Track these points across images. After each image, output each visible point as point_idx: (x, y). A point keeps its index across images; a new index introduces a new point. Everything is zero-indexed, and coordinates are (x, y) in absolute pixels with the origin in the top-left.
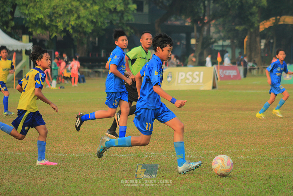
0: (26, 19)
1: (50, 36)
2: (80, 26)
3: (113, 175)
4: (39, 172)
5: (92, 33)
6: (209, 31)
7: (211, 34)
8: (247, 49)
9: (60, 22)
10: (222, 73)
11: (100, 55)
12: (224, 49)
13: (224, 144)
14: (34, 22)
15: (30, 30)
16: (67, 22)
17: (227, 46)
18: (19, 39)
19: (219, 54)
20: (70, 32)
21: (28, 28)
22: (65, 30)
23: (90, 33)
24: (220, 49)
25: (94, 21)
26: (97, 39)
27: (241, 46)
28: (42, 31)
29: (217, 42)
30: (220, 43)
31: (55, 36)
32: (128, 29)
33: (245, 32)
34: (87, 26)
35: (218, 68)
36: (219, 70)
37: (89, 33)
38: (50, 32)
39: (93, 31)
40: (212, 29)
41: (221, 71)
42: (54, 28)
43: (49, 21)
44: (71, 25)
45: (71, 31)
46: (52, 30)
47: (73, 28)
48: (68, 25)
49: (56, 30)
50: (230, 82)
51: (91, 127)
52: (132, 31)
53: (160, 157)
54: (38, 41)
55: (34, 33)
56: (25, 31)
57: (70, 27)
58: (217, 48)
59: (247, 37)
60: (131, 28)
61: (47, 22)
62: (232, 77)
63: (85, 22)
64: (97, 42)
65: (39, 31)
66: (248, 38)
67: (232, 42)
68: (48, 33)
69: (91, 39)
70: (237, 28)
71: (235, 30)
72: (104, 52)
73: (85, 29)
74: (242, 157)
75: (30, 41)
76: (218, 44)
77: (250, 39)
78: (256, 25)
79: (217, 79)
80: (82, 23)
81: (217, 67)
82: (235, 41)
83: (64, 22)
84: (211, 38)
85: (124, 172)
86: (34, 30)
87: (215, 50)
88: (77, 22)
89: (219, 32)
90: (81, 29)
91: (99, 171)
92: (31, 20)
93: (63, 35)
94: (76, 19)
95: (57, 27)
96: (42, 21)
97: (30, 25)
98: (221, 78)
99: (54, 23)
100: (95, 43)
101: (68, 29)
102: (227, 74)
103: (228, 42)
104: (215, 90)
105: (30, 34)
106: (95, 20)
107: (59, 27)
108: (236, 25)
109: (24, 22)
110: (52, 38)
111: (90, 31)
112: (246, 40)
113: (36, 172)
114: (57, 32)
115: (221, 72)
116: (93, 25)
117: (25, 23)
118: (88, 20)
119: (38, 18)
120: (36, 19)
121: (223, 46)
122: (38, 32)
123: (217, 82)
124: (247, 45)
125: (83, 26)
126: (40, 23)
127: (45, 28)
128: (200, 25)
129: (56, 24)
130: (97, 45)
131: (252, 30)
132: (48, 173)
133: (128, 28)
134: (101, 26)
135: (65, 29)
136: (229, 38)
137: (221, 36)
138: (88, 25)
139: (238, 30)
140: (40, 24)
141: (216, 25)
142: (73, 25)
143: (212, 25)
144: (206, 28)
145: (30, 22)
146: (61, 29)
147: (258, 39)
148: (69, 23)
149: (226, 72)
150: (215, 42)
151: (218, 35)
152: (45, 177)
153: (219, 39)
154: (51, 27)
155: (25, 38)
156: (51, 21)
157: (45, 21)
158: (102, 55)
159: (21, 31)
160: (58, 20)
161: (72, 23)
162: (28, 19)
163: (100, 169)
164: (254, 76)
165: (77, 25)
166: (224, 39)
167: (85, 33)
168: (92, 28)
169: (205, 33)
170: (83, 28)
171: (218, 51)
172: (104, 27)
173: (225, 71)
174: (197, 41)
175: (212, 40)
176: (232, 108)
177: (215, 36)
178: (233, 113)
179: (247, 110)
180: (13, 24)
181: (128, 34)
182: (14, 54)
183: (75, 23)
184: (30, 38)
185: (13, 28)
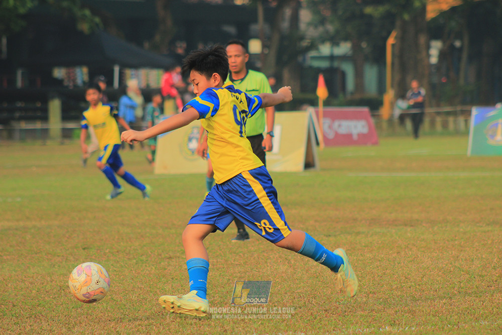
6: (295, 19)
7: (302, 26)
8: (393, 64)
10: (330, 127)
11: (12, 82)
12: (336, 64)
17: (343, 58)
19: (321, 80)
24: (324, 64)
27: (378, 58)
29: (317, 49)
30: (326, 49)
32: (85, 16)
33: (389, 21)
35: (321, 114)
36: (322, 120)
40: (305, 16)
41: (326, 122)
50: (351, 151)
52: (97, 20)
58: (316, 64)
59: (394, 34)
62: (355, 137)
64: (5, 50)
66: (396, 38)
67: (356, 48)
70: (368, 10)
71: (364, 16)
72: (23, 74)
76: (319, 52)
77: (402, 38)
78: (417, 4)
79: (318, 144)
81: (317, 113)
82: (364, 45)
84: (302, 38)
87: (311, 68)
89: (322, 22)
98: (327, 142)
102: (343, 131)
103: (344, 48)
104: (310, 173)
108: (366, 4)
112: (391, 41)
115: (326, 127)
121: (332, 58)
123: (316, 150)
124: (393, 54)
128: (273, 5)
130: (4, 55)
131: (406, 17)
133: (87, 12)
134: (16, 8)
136: (346, 39)
137: (327, 32)
139: (370, 17)
141: (313, 5)
144: (288, 12)
147: (422, 39)
149: (340, 126)
150: (313, 46)
151: (321, 29)
153: (323, 41)
158: (19, 84)
166: (334, 40)
169: (285, 25)
171: (319, 71)
172: (22, 11)
173: (336, 123)
174: (264, 46)
175: (305, 43)
176: (355, 220)
177: (312, 33)
178: (358, 233)
179: (394, 223)
181: (85, 27)
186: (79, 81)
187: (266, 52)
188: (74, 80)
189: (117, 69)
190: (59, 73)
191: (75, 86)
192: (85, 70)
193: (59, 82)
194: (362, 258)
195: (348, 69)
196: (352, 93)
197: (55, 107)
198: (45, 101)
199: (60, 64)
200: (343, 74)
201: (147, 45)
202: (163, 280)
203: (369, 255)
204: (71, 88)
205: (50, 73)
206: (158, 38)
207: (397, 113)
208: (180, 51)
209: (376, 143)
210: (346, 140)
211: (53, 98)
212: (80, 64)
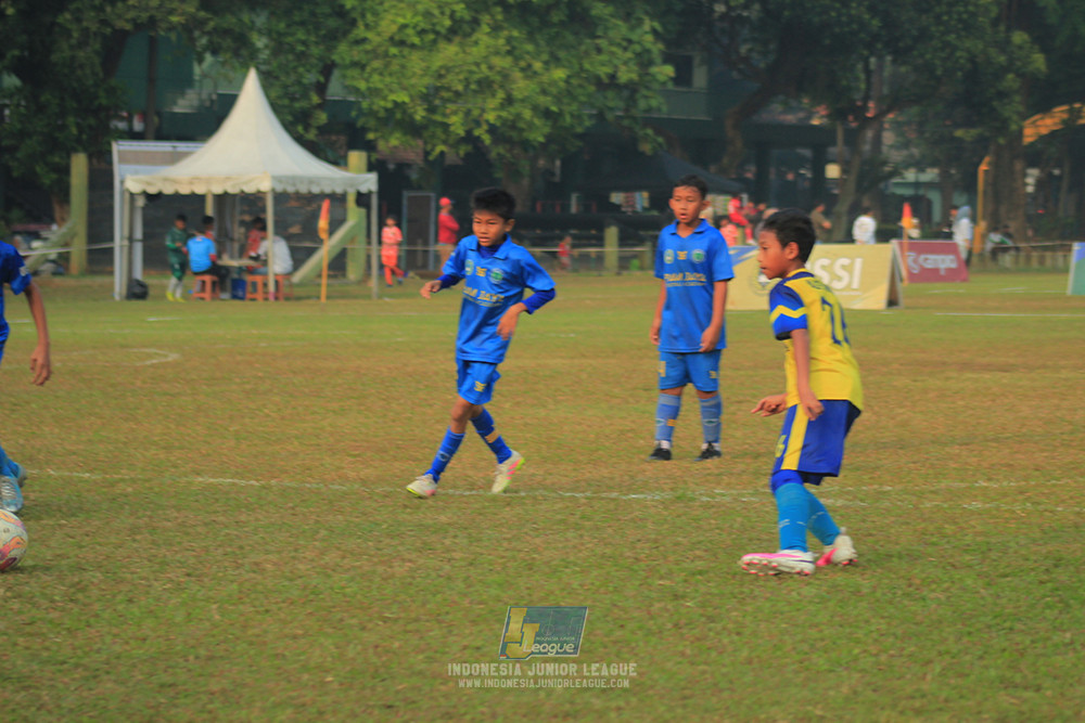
0: (359, 102)
1: (427, 153)
2: (513, 126)
3: (608, 551)
4: (396, 541)
5: (544, 146)
6: (877, 141)
7: (885, 149)
8: (985, 192)
9: (455, 113)
10: (915, 261)
11: (566, 207)
12: (921, 192)
13: (924, 466)
14: (382, 114)
15: (371, 136)
16: (476, 113)
17: (930, 185)
18: (338, 161)
19: (907, 209)
20: (482, 142)
21: (364, 130)
22: (469, 138)
23: (541, 143)
24: (908, 192)
25: (553, 112)
26: (558, 163)
27: (969, 186)
28: (404, 139)
29: (901, 175)
30: (911, 175)
31: (442, 153)
32: (647, 135)
33: (982, 146)
34: (531, 125)
35: (906, 246)
36: (907, 254)
37: (536, 144)
38: (426, 143)
39: (550, 139)
40: (889, 137)
41: (912, 255)
42: (439, 132)
43: (425, 109)
44: (487, 121)
45: (487, 139)
46: (433, 136)
47: (492, 130)
48: (478, 123)
49: (443, 137)
50: (937, 288)
51: (542, 413)
52: (660, 140)
53: (743, 502)
54: (391, 167)
55: (381, 145)
56: (357, 140)
57: (485, 127)
58: (900, 191)
59: (987, 159)
60: (658, 132)
61: (420, 114)
62: (942, 273)
63: (527, 114)
64: (558, 171)
65: (397, 138)
66: (989, 163)
67: (944, 174)
68: (420, 143)
69: (541, 162)
70: (959, 133)
71: (954, 139)
72: (578, 197)
73: (525, 134)
74: (977, 505)
75: (371, 168)
76: (903, 178)
77: (996, 165)
78: (1014, 127)
79: (902, 280)
80: (519, 116)
81: (901, 245)
82: (953, 171)
83: (468, 113)
84: (885, 163)
85: (639, 545)
86: (383, 137)
87: (894, 195)
88: (504, 114)
89: (906, 145)
90: (514, 134)
91: (567, 540)
92: (375, 107)
93: (463, 150)
94: (502, 106)
95: (445, 126)
96: (404, 112)
97: (372, 123)
98: (912, 276)
99: (438, 118)
100: (553, 174)
101: (477, 133)
102: (929, 266)
103: (931, 175)
104: (894, 311)
105: (369, 147)
106: (554, 108)
107: (452, 128)
108: (957, 126)
109: (354, 114)
110: (431, 158)
111: (541, 139)
112: (983, 167)
113: (388, 541)
114: (445, 142)
115: (910, 260)
116: (549, 123)
117: (358, 116)
118: (535, 108)
119: (395, 103)
120: (390, 105)
121: (917, 185)
122: (392, 143)
123: (902, 287)
124: (986, 182)
125: (521, 125)
126: (398, 116)
127: (414, 129)
128: (854, 125)
129: (446, 120)
130: (557, 179)
131: (1001, 141)
132: (424, 543)
133: (650, 131)
134: (572, 126)
135: (469, 132)
136: (933, 165)
137: (912, 156)
138: (537, 121)
139: (960, 140)
140: (397, 119)
141: (897, 126)
142: (492, 121)
143: (886, 126)
144: (869, 134)
145: (372, 113)
146: (458, 134)
147: (1018, 165)
148: (481, 115)
149: (926, 259)
150: (895, 173)
151: (905, 153)
152: (414, 556)
153: (907, 166)
154: (432, 129)
155: (357, 158)
156: (432, 110)
157: (412, 110)
158: (574, 209)
159: (343, 139)
160: (451, 107)
161: (491, 117)
162: (365, 105)
163: (570, 535)
164: (1005, 271)
165: (505, 122)
166: (920, 166)
167: (525, 145)
168: (547, 130)
169: (867, 148)
170: (522, 130)
171: (903, 199)
172: (579, 130)
173: (922, 257)
174: (844, 171)
175: (887, 169)
176: (944, 363)
177: (896, 156)
178: (947, 379)
179: (987, 368)
180: (322, 118)
181: (646, 148)
182: (325, 205)
183: (499, 117)
184: (369, 158)
185: (322, 130)
186: (639, 208)
187: (845, 177)
188: (633, 206)
190: (617, 198)
191: (635, 212)
192: (645, 195)
193: (617, 207)
194: (952, 406)
195: (935, 197)
196: (939, 224)
197: (612, 233)
198: (601, 228)
199: (618, 189)
200: (929, 203)
201: (713, 168)
202: (734, 425)
203: (961, 403)
204: (630, 214)
205: (608, 197)
206: (725, 161)
207: (989, 246)
208: (749, 175)
209: (965, 280)
210: (931, 275)
211: (609, 225)
212: (640, 188)
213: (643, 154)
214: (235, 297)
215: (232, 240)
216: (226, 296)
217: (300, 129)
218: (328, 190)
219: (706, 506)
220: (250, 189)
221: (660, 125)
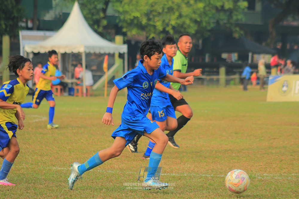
0: (120, 17)
1: (147, 37)
2: (182, 26)
9: (158, 21)
11: (204, 59)
14: (129, 21)
15: (124, 30)
16: (167, 21)
18: (111, 40)
20: (169, 33)
21: (122, 28)
22: (164, 31)
23: (193, 34)
25: (198, 21)
26: (200, 42)
28: (138, 32)
31: (153, 37)
32: (236, 31)
34: (189, 26)
37: (191, 34)
38: (147, 33)
39: (197, 32)
42: (152, 29)
43: (146, 20)
44: (171, 25)
45: (171, 32)
46: (150, 30)
47: (174, 28)
48: (167, 25)
49: (154, 31)
51: (194, 142)
52: (242, 32)
53: (275, 179)
54: (133, 43)
55: (129, 34)
56: (119, 31)
57: (171, 27)
60: (241, 29)
61: (144, 21)
63: (188, 21)
64: (200, 45)
65: (135, 31)
68: (145, 33)
69: (194, 42)
72: (209, 56)
73: (187, 30)
75: (125, 42)
80: (184, 23)
83: (164, 21)
86: (129, 30)
88: (178, 22)
90: (182, 30)
91: (203, 194)
92: (126, 19)
93: (162, 36)
94: (177, 18)
95: (155, 27)
96: (138, 20)
97: (125, 25)
99: (151, 23)
100: (198, 46)
101: (167, 29)
105: (124, 34)
106: (199, 19)
107: (157, 27)
109: (117, 21)
111: (193, 32)
114: (155, 33)
116: (197, 25)
117: (119, 22)
118: (191, 19)
119: (134, 17)
120: (132, 18)
122: (133, 33)
125: (185, 26)
126: (135, 22)
127: (142, 28)
129: (155, 24)
130: (200, 48)
133: (238, 29)
134: (206, 27)
135: (164, 29)
138: (191, 25)
140: (135, 23)
142: (173, 25)
145: (125, 21)
146: (160, 30)
148: (169, 22)
154: (149, 27)
155: (119, 39)
156: (149, 19)
157: (141, 20)
158: (207, 60)
159: (113, 31)
160: (156, 19)
161: (173, 23)
162: (122, 17)
163: (205, 191)
165: (179, 25)
168: (196, 28)
170: (185, 28)
172: (209, 28)
180: (105, 22)
181: (236, 35)
182: (106, 58)
183: (176, 23)
184: (124, 39)
185: (105, 28)
186: (233, 60)
188: (231, 59)
189: (250, 55)
190: (224, 56)
191: (232, 62)
192: (236, 54)
193: (224, 60)
197: (223, 70)
198: (218, 68)
199: (225, 52)
201: (264, 44)
204: (230, 62)
205: (221, 56)
206: (269, 41)
208: (279, 47)
211: (221, 67)
212: (234, 52)
213: (234, 38)
214: (70, 94)
215: (68, 72)
216: (66, 94)
217: (96, 27)
218: (107, 52)
219: (260, 181)
220: (75, 51)
221: (242, 26)
